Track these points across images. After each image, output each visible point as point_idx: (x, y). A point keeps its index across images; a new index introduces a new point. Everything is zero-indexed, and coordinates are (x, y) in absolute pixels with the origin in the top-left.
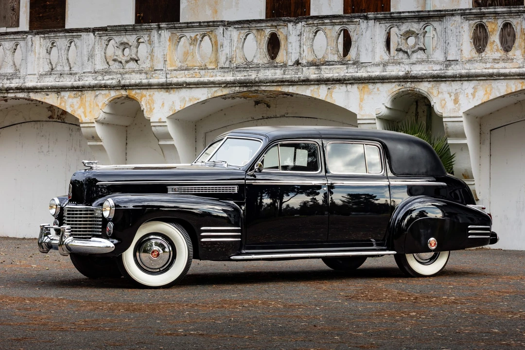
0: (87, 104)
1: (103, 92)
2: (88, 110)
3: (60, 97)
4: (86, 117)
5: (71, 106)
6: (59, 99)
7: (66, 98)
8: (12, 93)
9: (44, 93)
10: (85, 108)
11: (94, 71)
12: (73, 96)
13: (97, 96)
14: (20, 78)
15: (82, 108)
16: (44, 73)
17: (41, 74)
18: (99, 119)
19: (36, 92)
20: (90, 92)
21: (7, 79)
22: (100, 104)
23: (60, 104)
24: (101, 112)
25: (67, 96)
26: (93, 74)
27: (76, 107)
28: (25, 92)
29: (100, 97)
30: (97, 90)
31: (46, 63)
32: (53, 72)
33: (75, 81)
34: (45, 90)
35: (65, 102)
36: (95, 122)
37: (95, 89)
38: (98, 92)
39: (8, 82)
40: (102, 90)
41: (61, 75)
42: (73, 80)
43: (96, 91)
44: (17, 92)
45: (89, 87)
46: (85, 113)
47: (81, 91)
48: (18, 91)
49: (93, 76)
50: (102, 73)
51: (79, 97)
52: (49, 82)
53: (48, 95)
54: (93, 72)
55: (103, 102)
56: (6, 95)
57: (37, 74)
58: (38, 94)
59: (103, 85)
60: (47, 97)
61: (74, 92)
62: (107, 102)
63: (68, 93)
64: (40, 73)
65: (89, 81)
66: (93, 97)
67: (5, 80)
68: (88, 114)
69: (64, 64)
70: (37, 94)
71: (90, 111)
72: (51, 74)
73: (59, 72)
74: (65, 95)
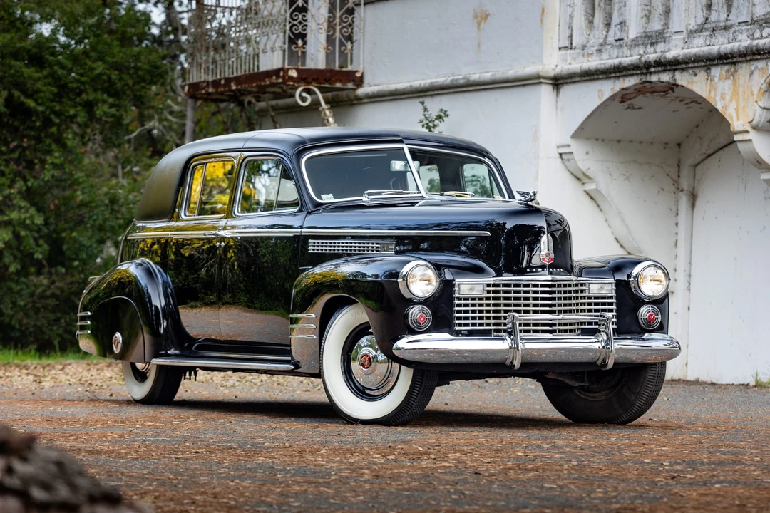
0: (741, 90)
1: (761, 64)
2: (742, 104)
3: (709, 78)
4: (738, 119)
5: (723, 98)
6: (709, 81)
7: (716, 79)
8: (655, 72)
9: (690, 71)
10: (737, 101)
11: (752, 19)
12: (724, 73)
13: (752, 73)
14: (665, 41)
15: (734, 101)
16: (696, 27)
17: (691, 31)
18: (755, 122)
19: (683, 70)
20: (744, 65)
21: (652, 44)
22: (756, 92)
23: (710, 92)
24: (758, 108)
25: (717, 75)
26: (749, 27)
27: (728, 98)
28: (670, 70)
29: (756, 74)
30: (751, 60)
31: (700, 7)
32: (706, 26)
33: (729, 43)
34: (690, 65)
35: (715, 90)
36: (749, 128)
37: (748, 58)
38: (753, 65)
39: (652, 50)
40: (757, 59)
41: (714, 30)
42: (726, 41)
43: (752, 63)
44: (659, 72)
45: (740, 56)
46: (737, 110)
47: (734, 63)
48: (660, 69)
49: (748, 31)
50: (761, 22)
51: (732, 78)
52: (699, 46)
53: (695, 75)
54: (750, 22)
55: (760, 85)
56: (649, 78)
57: (685, 31)
58: (685, 73)
59: (754, 48)
60: (695, 79)
61: (726, 67)
62: (764, 87)
63: (719, 68)
64: (690, 28)
65: (743, 41)
66: (748, 76)
67: (649, 46)
68: (741, 112)
69: (721, 5)
70: (683, 73)
71: (744, 107)
72: (701, 31)
73: (713, 25)
74: (717, 71)
